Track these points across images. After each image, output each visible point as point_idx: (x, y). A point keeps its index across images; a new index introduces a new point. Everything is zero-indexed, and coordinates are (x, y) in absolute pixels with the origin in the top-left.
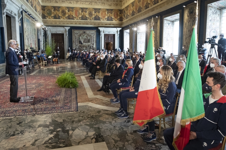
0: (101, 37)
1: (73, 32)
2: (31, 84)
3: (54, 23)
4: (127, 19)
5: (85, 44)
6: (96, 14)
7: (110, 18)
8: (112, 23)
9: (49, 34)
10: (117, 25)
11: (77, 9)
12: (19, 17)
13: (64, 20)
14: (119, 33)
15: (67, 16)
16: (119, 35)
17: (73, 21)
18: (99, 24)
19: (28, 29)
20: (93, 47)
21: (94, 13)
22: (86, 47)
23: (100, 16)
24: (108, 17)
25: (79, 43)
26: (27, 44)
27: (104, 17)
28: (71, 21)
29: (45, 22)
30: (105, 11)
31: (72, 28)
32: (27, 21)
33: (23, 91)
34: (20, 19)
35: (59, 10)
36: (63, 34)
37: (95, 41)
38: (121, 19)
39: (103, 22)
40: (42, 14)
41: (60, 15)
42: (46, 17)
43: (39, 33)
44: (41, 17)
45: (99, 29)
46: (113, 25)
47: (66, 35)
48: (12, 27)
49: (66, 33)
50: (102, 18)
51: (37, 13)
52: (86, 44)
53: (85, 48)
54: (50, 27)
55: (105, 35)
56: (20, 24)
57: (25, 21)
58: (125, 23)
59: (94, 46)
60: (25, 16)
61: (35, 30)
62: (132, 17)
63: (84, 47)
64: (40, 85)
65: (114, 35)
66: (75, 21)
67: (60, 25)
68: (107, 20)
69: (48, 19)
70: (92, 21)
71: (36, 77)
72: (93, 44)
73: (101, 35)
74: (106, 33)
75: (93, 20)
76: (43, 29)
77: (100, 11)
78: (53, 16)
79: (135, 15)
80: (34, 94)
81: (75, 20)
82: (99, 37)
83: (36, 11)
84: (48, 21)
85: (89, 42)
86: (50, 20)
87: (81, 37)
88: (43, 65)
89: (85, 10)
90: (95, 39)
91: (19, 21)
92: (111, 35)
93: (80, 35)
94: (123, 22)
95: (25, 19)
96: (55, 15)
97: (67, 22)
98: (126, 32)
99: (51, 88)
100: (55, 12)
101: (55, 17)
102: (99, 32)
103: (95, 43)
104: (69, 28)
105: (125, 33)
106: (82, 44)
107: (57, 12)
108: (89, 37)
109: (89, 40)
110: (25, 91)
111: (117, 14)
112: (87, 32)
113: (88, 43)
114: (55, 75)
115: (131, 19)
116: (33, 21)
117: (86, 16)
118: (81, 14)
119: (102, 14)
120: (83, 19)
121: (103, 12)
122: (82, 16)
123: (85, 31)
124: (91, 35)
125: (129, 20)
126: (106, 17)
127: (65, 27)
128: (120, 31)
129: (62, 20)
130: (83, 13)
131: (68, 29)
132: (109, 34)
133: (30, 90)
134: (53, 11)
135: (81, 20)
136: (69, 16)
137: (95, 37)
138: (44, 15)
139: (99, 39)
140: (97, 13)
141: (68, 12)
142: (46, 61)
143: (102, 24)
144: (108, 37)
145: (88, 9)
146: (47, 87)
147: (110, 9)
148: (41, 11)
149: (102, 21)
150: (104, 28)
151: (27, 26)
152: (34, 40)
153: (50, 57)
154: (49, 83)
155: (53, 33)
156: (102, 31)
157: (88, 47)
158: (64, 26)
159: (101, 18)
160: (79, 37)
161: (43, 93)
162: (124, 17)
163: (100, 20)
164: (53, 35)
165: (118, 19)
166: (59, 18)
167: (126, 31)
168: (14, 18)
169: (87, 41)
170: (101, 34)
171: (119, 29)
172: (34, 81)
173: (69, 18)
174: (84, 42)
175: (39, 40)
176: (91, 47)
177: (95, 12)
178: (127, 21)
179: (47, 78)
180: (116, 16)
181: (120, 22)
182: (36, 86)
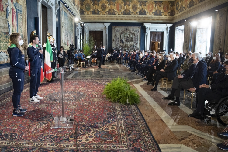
0: (147, 35)
1: (113, 29)
2: (68, 92)
3: (92, 19)
4: (180, 12)
5: (126, 43)
6: (141, 8)
7: (158, 12)
8: (161, 18)
9: (87, 31)
10: (166, 20)
11: (119, 2)
12: (56, 7)
13: (104, 15)
14: (169, 30)
15: (107, 10)
16: (168, 33)
17: (114, 17)
18: (144, 20)
19: (65, 23)
20: (136, 47)
21: (138, 6)
22: (128, 47)
23: (146, 10)
24: (156, 11)
25: (120, 42)
26: (64, 42)
27: (151, 10)
28: (112, 16)
29: (83, 18)
30: (153, 4)
31: (113, 25)
32: (64, 15)
33: (57, 103)
34: (57, 10)
35: (99, 4)
36: (102, 32)
37: (139, 40)
38: (172, 13)
39: (150, 17)
40: (80, 9)
41: (99, 10)
42: (84, 12)
43: (76, 30)
44: (79, 12)
45: (145, 26)
46: (162, 20)
47: (106, 32)
48: (48, 20)
49: (106, 30)
50: (149, 12)
51: (75, 7)
52: (128, 43)
53: (126, 48)
54: (88, 24)
55: (152, 33)
56: (57, 20)
57: (62, 14)
58: (177, 17)
59: (138, 46)
60: (63, 8)
61: (73, 25)
62: (188, 9)
63: (125, 46)
64: (80, 94)
65: (163, 33)
66: (117, 17)
67: (99, 21)
68: (155, 15)
69: (86, 15)
70: (137, 16)
71: (74, 81)
72: (137, 44)
73: (146, 33)
74: (153, 30)
75: (137, 14)
76: (81, 25)
77: (146, 3)
78: (92, 11)
79: (195, 6)
80: (74, 113)
81: (117, 15)
82: (144, 36)
83: (74, 5)
84: (86, 17)
85: (132, 41)
86: (88, 15)
87: (123, 35)
88: (80, 66)
89: (128, 3)
90: (139, 38)
91: (56, 13)
92: (158, 32)
93: (122, 33)
94: (175, 17)
95: (62, 12)
96: (94, 10)
97: (107, 17)
98: (179, 29)
99: (98, 102)
100: (94, 6)
101: (94, 12)
102: (144, 29)
103: (139, 42)
104: (109, 24)
105: (177, 30)
106: (123, 43)
107: (96, 6)
108: (132, 35)
109: (132, 39)
110: (61, 104)
111: (168, 7)
112: (130, 29)
113: (131, 43)
114: (97, 80)
115: (188, 11)
116: (71, 15)
117: (129, 10)
118: (123, 8)
119: (148, 7)
120: (126, 14)
121: (150, 4)
122: (125, 10)
123: (127, 27)
124: (134, 33)
125: (184, 13)
126: (154, 11)
127: (105, 24)
128: (171, 28)
129: (101, 15)
130: (126, 7)
131: (108, 26)
132: (156, 32)
133: (68, 104)
134: (92, 5)
135: (124, 14)
136: (110, 10)
137: (139, 35)
138: (82, 10)
139: (144, 38)
140: (143, 6)
141: (109, 5)
142: (84, 62)
143: (149, 20)
144: (154, 35)
145: (132, 2)
146: (92, 100)
147: (158, 1)
148: (80, 6)
149: (148, 15)
150: (150, 24)
151: (64, 20)
152: (71, 38)
153: (89, 57)
154: (93, 93)
155: (91, 30)
156: (148, 28)
157: (131, 47)
158: (103, 23)
159: (147, 12)
160: (120, 35)
161: (87, 110)
162: (177, 10)
163: (146, 15)
164: (91, 32)
165: (168, 13)
166: (98, 13)
167: (178, 27)
168: (51, 8)
169: (129, 39)
170: (146, 31)
171: (169, 25)
172: (72, 88)
173: (109, 12)
174: (126, 41)
175: (76, 38)
176: (133, 47)
177: (140, 5)
178: (181, 14)
179: (87, 84)
180: (166, 9)
181: (170, 17)
182: (75, 96)
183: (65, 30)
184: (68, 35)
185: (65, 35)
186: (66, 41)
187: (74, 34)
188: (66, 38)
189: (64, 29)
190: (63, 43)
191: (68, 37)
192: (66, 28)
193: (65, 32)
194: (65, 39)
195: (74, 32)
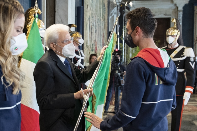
1: (196, 12)
26: (89, 43)
31: (195, 2)
36: (169, 19)
43: (110, 18)
61: (105, 6)
104: (186, 1)
131: (183, 5)
152: (102, 34)
175: (109, 35)
183: (92, 14)
184: (97, 28)
185: (91, 28)
186: (93, 42)
187: (107, 26)
188: (94, 34)
189: (90, 12)
190: (87, 46)
191: (97, 31)
192: (94, 9)
193: (91, 21)
194: (90, 36)
195: (106, 21)
